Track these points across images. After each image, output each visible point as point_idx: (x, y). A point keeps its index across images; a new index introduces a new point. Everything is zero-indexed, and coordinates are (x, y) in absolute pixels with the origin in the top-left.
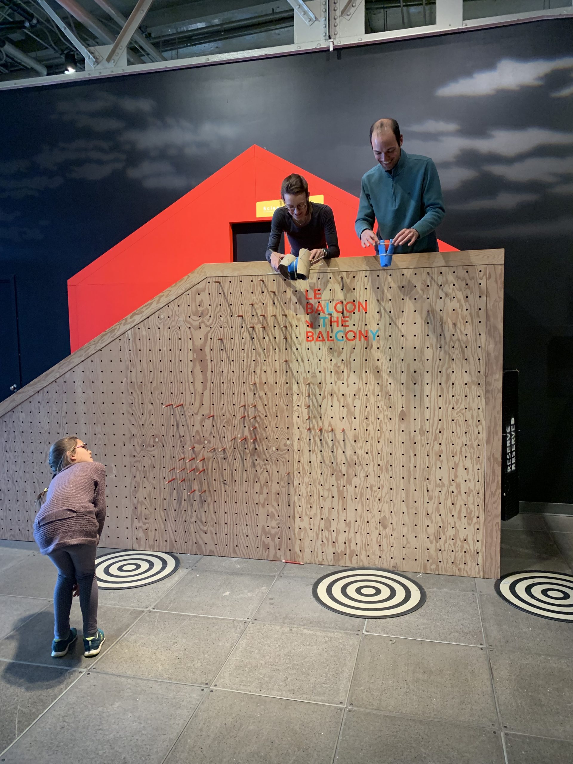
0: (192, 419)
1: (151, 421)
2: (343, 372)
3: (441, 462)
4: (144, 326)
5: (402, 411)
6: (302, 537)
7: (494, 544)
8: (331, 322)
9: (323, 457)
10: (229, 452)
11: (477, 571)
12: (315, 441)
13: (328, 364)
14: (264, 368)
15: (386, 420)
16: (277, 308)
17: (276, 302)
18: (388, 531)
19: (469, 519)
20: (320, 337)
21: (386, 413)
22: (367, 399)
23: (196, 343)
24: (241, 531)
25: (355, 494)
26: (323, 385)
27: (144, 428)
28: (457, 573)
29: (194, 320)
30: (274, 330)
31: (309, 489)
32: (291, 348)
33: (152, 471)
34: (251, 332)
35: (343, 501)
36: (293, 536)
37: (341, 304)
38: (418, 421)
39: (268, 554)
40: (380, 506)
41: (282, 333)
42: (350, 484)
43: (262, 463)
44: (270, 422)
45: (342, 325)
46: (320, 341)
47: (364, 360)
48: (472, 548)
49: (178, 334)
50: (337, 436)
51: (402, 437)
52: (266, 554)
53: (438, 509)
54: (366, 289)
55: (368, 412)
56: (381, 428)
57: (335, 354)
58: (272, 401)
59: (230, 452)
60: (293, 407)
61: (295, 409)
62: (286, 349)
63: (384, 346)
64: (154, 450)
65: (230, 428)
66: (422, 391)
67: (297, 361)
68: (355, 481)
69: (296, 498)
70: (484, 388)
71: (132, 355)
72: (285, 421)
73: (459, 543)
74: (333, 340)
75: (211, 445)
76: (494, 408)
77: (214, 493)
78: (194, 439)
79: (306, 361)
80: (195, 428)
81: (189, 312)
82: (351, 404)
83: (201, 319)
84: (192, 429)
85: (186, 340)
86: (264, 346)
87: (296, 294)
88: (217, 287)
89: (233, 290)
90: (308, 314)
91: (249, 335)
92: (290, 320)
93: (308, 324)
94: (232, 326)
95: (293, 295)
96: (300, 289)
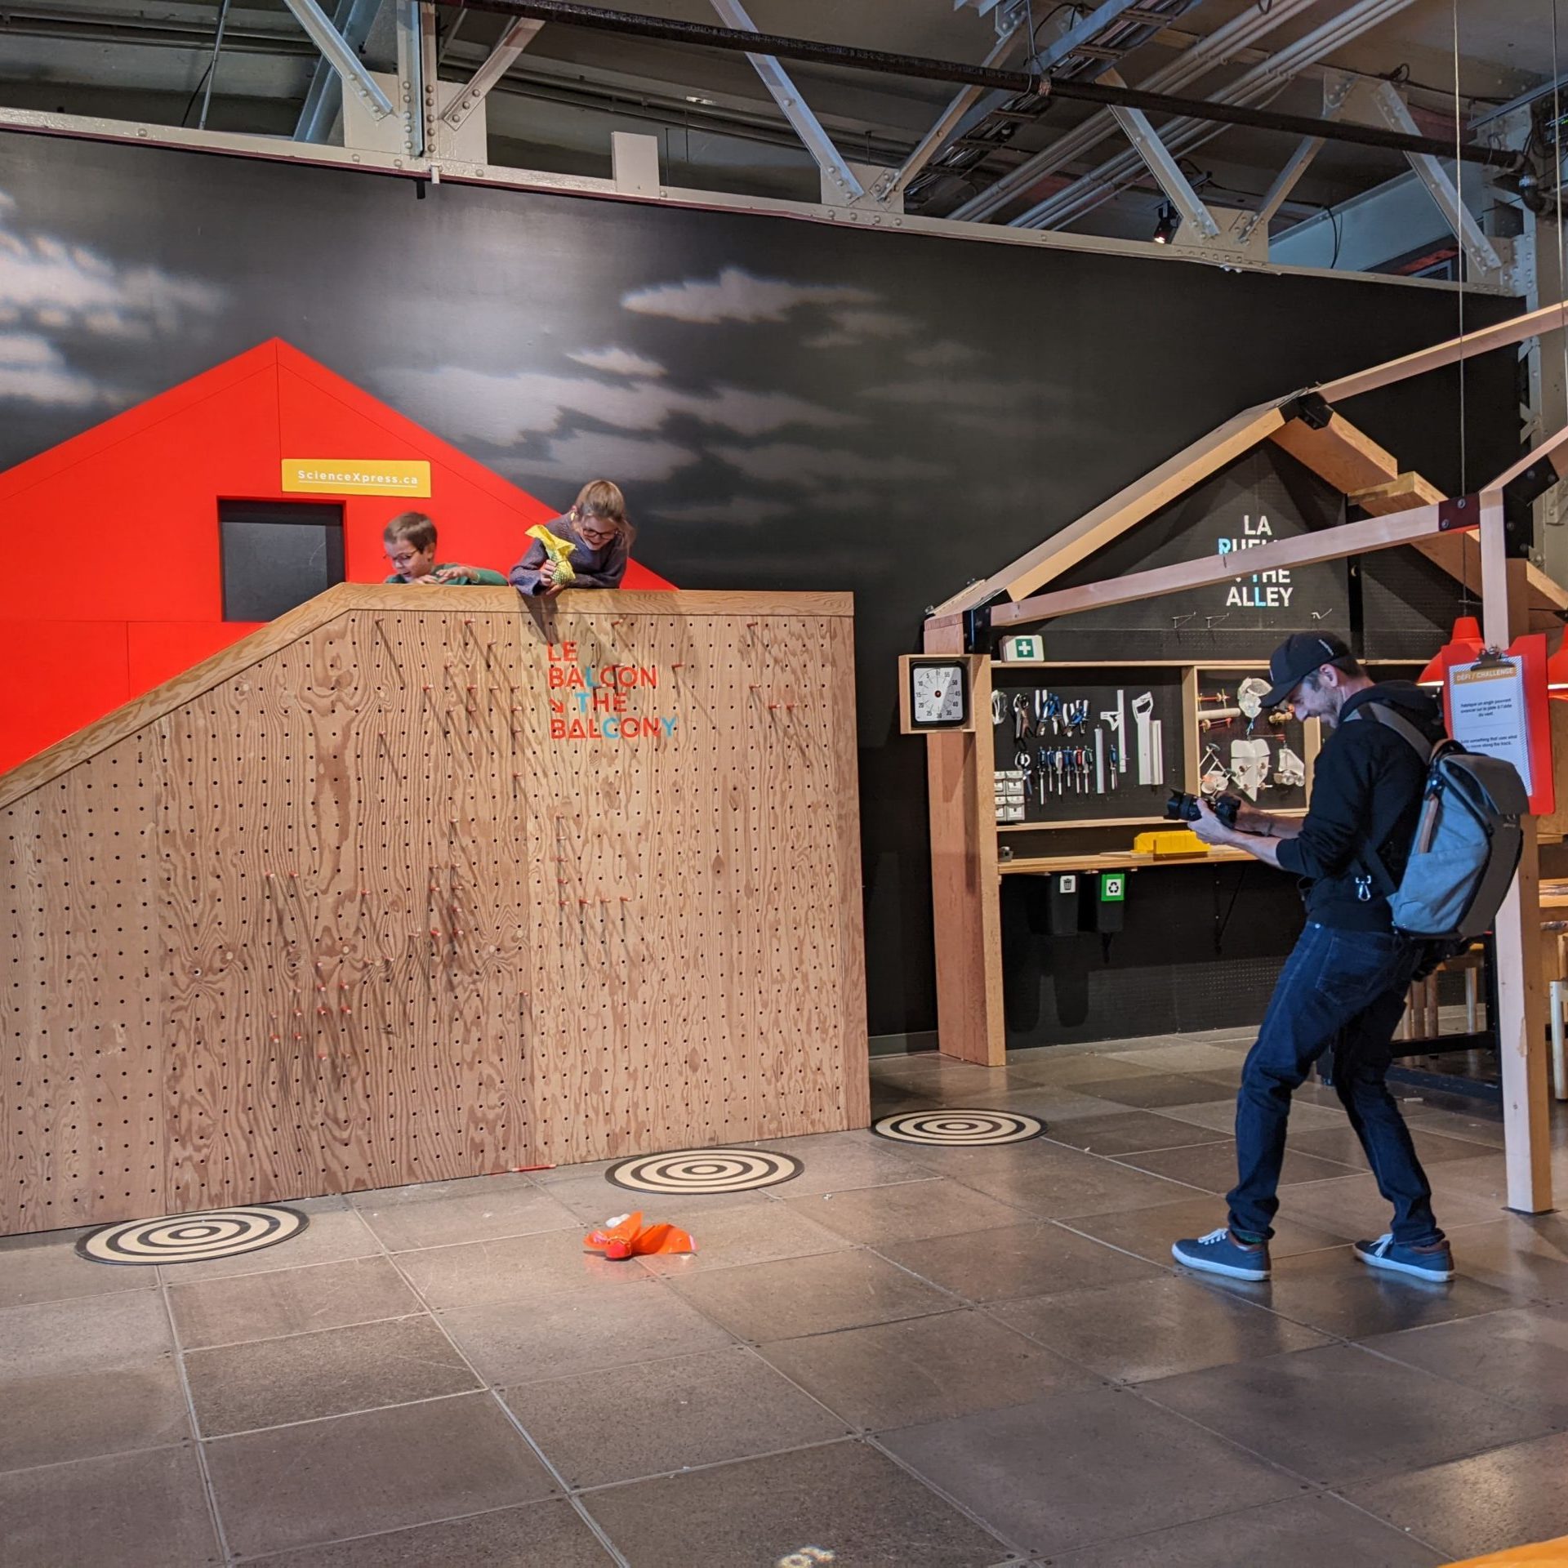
0: (315, 904)
1: (216, 916)
2: (618, 793)
3: (779, 939)
4: (201, 707)
5: (718, 857)
6: (547, 1117)
7: (859, 1069)
8: (596, 702)
9: (586, 955)
10: (398, 965)
11: (838, 1118)
12: (570, 925)
13: (592, 779)
14: (471, 791)
15: (693, 876)
16: (494, 675)
17: (492, 664)
18: (701, 1074)
19: (822, 1032)
21: (692, 863)
22: (661, 840)
23: (323, 744)
24: (424, 1126)
25: (644, 1015)
26: (584, 818)
27: (197, 933)
28: (810, 1130)
29: (319, 696)
31: (561, 1019)
32: (523, 752)
33: (218, 1026)
34: (443, 721)
35: (623, 1032)
36: (531, 1116)
38: (743, 871)
39: (483, 1161)
40: (686, 1031)
41: (504, 722)
42: (636, 998)
43: (468, 979)
44: (483, 896)
46: (577, 736)
47: (654, 771)
48: (828, 1080)
49: (282, 725)
50: (610, 911)
51: (719, 904)
52: (477, 1164)
53: (776, 1023)
54: (653, 646)
55: (663, 864)
56: (685, 890)
57: (604, 760)
58: (488, 854)
59: (400, 964)
60: (528, 864)
61: (531, 867)
62: (514, 753)
63: (684, 746)
64: (223, 979)
65: (399, 915)
66: (746, 820)
67: (535, 774)
68: (644, 991)
69: (536, 1040)
70: (835, 812)
71: (171, 771)
72: (513, 892)
73: (810, 1075)
74: (600, 736)
75: (359, 956)
76: (850, 843)
77: (364, 1056)
78: (319, 947)
79: (551, 774)
80: (322, 923)
81: (308, 679)
82: (633, 850)
83: (336, 692)
84: (315, 925)
85: (301, 736)
86: (470, 747)
87: (530, 650)
88: (372, 631)
89: (404, 638)
90: (553, 688)
91: (440, 726)
92: (520, 698)
93: (553, 707)
94: (403, 708)
95: (524, 652)
96: (538, 641)
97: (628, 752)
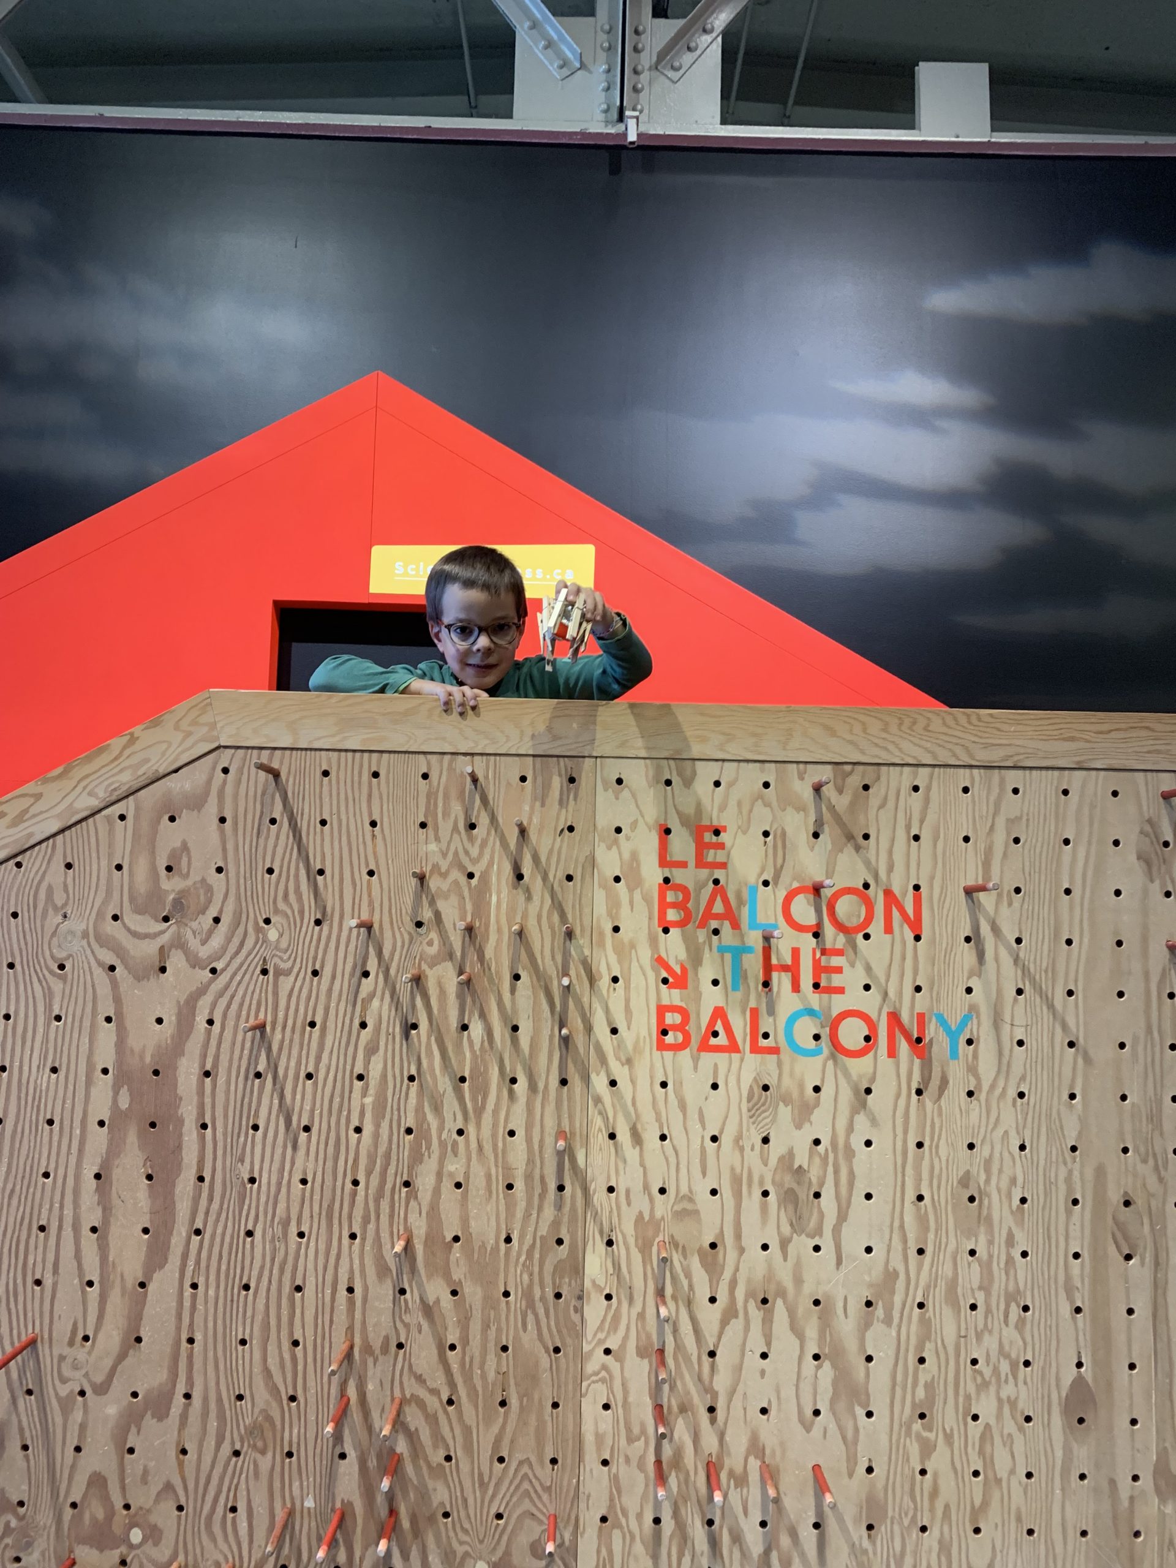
0: (78, 1416)
2: (817, 1195)
5: (1079, 1381)
8: (768, 968)
12: (681, 1526)
13: (753, 1158)
14: (455, 1168)
15: (1010, 1427)
16: (529, 898)
17: (526, 871)
20: (715, 1034)
21: (1008, 1391)
22: (925, 1323)
23: (134, 1041)
26: (729, 1253)
29: (135, 934)
30: (513, 991)
32: (586, 1079)
34: (405, 1000)
37: (811, 897)
38: (1148, 1429)
41: (546, 1010)
44: (467, 1431)
45: (816, 986)
46: (719, 1049)
47: (912, 1145)
49: (49, 995)
50: (787, 1502)
51: (1083, 1507)
54: (916, 838)
55: (930, 1387)
56: (989, 1462)
57: (785, 1113)
58: (486, 1327)
60: (582, 1358)
61: (591, 1367)
62: (564, 1082)
63: (993, 1087)
65: (265, 1462)
66: (1160, 1286)
67: (612, 1136)
72: (541, 1427)
74: (775, 1051)
75: (163, 1553)
78: (76, 1521)
79: (651, 1138)
80: (90, 1463)
81: (116, 895)
82: (851, 1345)
83: (172, 928)
84: (73, 1467)
85: (87, 1023)
86: (462, 1062)
87: (616, 842)
88: (263, 794)
89: (335, 810)
90: (666, 931)
91: (396, 1010)
92: (587, 952)
93: (664, 974)
94: (317, 967)
95: (603, 846)
96: (636, 822)
97: (846, 1095)
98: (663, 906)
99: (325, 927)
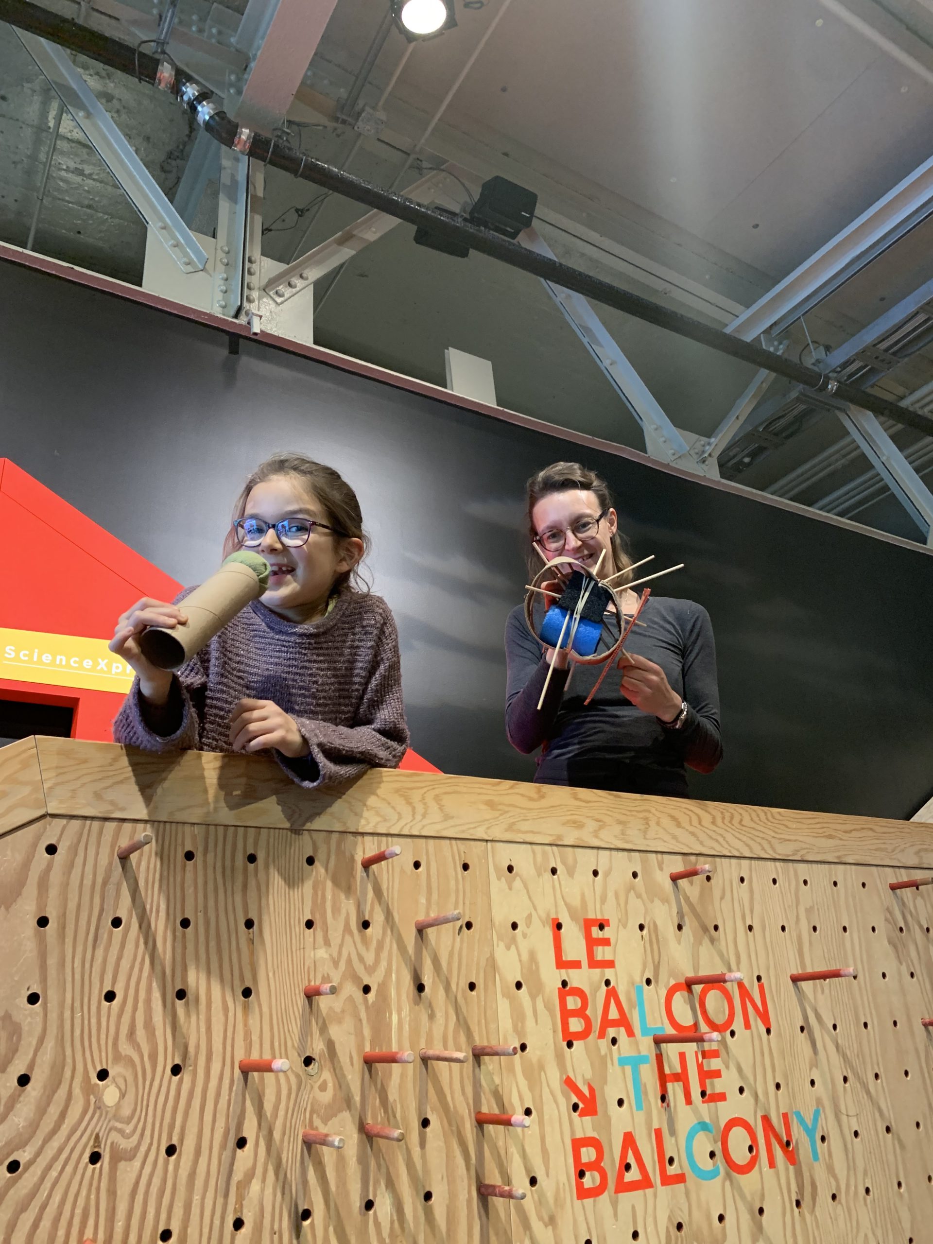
8: (663, 1079)
17: (427, 981)
20: (628, 1167)
30: (423, 1144)
34: (294, 1176)
37: (686, 993)
45: (703, 1094)
46: (634, 1186)
74: (680, 1178)
87: (514, 940)
88: (105, 883)
89: (201, 907)
90: (570, 1045)
91: (283, 1193)
92: (497, 1081)
93: (575, 1099)
94: (175, 1141)
95: (502, 945)
96: (530, 916)
97: (745, 1220)
98: (566, 1014)
99: (186, 1076)
